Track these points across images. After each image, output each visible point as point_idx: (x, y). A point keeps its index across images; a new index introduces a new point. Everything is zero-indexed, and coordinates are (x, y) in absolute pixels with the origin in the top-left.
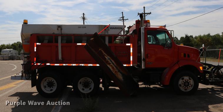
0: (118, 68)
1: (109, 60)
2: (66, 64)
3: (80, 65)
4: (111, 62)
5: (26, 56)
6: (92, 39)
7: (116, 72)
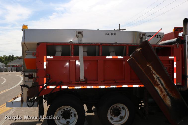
0: (167, 90)
1: (158, 80)
2: (91, 86)
3: (111, 86)
4: (160, 82)
5: (27, 74)
6: (139, 50)
7: (164, 95)
